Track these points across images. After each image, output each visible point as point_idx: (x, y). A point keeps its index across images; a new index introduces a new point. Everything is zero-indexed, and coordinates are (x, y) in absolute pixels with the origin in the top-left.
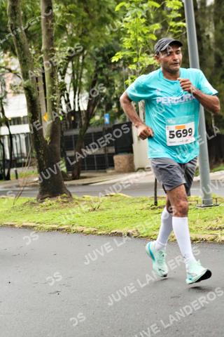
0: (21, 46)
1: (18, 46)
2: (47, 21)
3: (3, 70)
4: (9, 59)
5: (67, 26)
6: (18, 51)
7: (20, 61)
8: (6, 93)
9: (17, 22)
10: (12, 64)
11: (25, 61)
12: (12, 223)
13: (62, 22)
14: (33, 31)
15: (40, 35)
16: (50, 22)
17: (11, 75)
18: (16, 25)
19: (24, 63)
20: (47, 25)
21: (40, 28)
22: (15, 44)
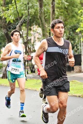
0: (42, 24)
1: (41, 24)
2: (53, 15)
3: (35, 32)
4: (37, 28)
5: (59, 17)
6: (42, 26)
7: (42, 30)
8: (35, 41)
9: (42, 15)
10: (38, 30)
11: (44, 29)
12: (36, 89)
13: (58, 16)
14: (47, 18)
15: (50, 20)
16: (54, 16)
17: (38, 34)
18: (41, 16)
19: (43, 30)
20: (52, 17)
21: (50, 17)
22: (40, 23)
